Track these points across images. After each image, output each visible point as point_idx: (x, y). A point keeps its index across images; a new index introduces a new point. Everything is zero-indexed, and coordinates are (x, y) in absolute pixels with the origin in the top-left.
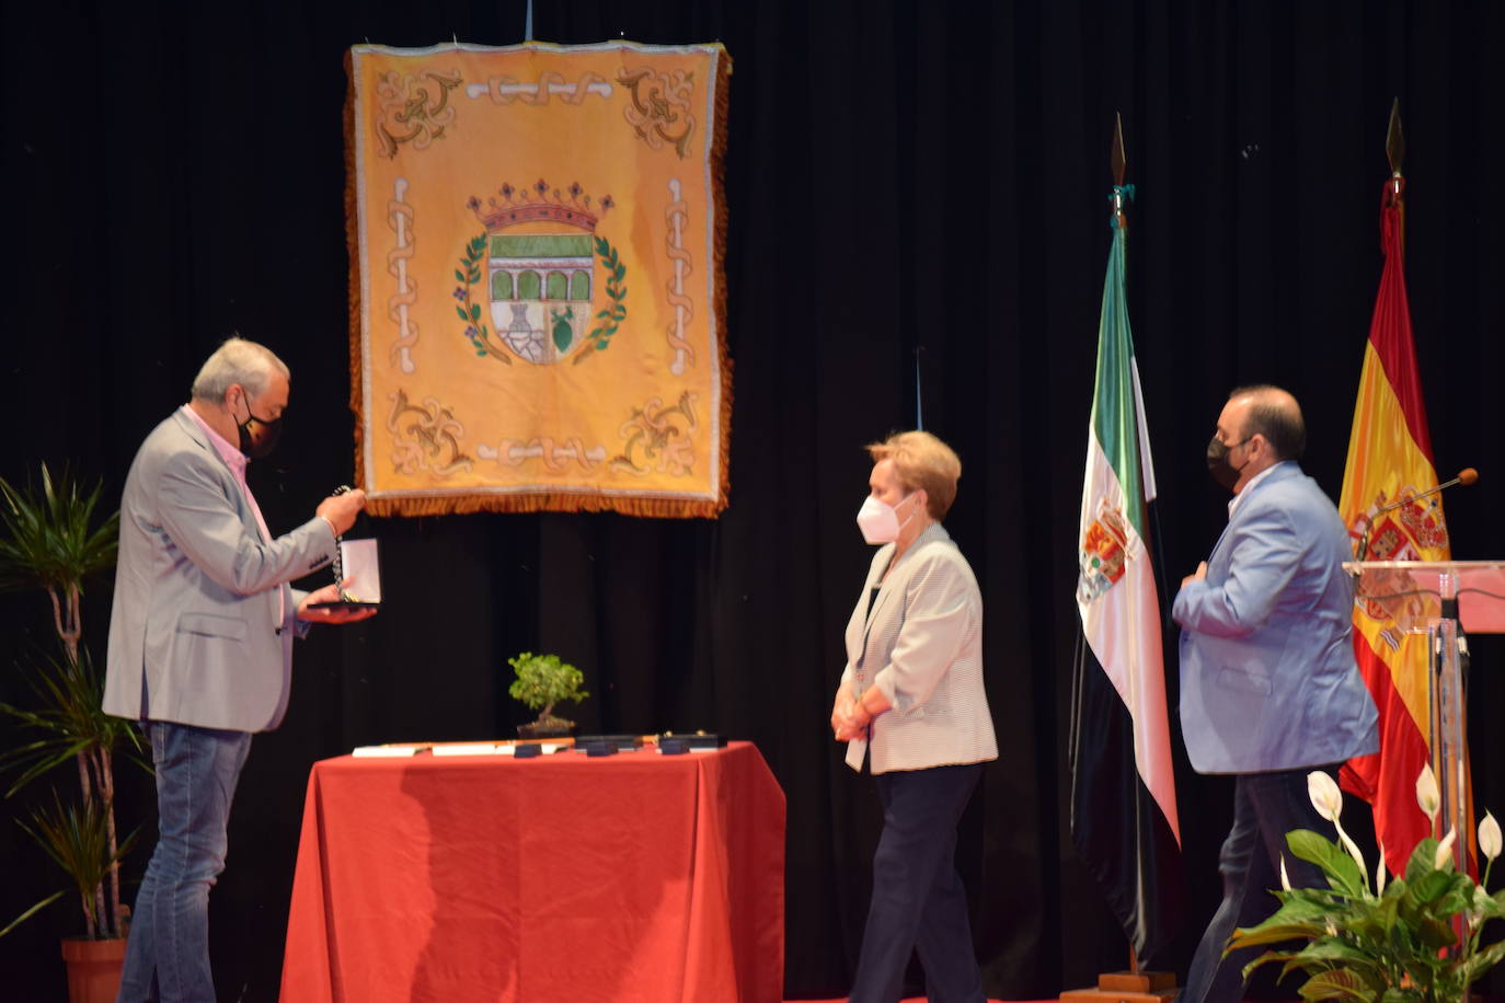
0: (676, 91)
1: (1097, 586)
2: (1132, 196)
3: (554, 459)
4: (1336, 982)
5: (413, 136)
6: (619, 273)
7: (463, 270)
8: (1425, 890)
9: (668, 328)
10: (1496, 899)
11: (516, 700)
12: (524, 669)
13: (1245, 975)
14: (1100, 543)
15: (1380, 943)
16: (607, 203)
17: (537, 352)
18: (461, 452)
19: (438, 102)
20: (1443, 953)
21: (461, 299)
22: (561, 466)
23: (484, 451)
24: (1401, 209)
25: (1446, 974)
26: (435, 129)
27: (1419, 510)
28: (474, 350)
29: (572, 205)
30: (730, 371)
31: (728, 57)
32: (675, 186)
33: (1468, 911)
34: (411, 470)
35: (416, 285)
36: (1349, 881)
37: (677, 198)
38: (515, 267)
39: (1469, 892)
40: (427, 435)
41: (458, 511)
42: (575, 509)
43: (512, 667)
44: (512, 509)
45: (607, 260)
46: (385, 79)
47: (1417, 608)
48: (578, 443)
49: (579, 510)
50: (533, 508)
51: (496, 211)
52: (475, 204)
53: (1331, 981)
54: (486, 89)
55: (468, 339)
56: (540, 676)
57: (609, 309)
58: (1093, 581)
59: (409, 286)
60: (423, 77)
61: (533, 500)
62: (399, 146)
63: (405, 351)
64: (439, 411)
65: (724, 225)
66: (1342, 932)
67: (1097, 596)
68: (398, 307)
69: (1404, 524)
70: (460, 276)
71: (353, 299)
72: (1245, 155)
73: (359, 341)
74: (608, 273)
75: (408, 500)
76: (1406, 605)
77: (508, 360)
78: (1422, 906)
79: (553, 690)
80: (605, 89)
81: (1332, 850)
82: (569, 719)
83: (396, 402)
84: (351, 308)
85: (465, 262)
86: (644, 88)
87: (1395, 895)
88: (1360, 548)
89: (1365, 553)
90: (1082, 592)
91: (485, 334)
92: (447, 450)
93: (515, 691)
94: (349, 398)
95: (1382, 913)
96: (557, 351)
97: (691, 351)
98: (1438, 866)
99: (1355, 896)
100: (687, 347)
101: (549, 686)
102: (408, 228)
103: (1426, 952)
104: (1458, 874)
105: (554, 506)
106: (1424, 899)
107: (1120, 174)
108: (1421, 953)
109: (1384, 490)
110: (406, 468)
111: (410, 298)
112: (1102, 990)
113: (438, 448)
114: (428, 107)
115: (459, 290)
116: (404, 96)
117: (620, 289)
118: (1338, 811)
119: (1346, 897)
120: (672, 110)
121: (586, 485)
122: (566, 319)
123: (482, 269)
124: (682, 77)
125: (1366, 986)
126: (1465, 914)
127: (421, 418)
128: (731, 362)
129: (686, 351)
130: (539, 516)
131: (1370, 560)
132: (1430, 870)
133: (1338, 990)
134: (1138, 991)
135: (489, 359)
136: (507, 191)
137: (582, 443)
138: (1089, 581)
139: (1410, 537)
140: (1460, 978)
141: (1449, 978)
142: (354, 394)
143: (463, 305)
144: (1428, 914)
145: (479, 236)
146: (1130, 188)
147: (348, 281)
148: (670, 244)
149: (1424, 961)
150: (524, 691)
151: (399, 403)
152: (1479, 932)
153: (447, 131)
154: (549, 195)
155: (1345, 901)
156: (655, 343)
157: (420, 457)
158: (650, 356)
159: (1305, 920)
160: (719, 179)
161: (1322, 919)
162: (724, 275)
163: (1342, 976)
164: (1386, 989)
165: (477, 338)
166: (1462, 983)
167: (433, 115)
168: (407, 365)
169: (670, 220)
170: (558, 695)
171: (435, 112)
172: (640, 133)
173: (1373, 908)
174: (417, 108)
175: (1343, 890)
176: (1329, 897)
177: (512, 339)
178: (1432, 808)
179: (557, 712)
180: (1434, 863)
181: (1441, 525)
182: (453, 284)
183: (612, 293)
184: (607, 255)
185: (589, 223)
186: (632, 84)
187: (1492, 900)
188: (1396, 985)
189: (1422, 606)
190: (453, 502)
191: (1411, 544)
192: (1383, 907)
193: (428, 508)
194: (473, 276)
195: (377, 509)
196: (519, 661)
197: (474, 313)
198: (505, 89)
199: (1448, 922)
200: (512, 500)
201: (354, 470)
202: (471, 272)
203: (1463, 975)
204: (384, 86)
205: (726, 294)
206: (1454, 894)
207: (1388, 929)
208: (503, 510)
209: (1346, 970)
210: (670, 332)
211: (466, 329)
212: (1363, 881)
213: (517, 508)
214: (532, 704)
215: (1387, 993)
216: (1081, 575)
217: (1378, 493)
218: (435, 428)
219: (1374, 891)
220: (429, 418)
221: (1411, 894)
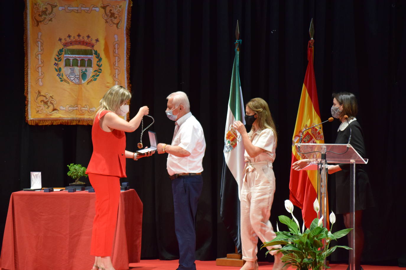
0: (117, 10)
1: (229, 149)
2: (241, 43)
3: (81, 110)
4: (291, 257)
5: (43, 20)
6: (100, 60)
7: (57, 57)
8: (315, 232)
9: (113, 76)
10: (334, 235)
11: (69, 176)
12: (71, 168)
13: (266, 254)
14: (230, 137)
15: (303, 246)
16: (97, 40)
17: (77, 81)
18: (55, 108)
19: (50, 12)
20: (319, 249)
21: (56, 66)
22: (83, 113)
23: (62, 108)
24: (313, 48)
25: (320, 255)
26: (50, 19)
27: (316, 130)
28: (59, 80)
29: (87, 41)
30: (130, 87)
31: (131, 2)
32: (116, 36)
33: (326, 238)
34: (41, 113)
35: (44, 61)
36: (295, 229)
37: (116, 40)
38: (71, 57)
39: (327, 233)
40: (46, 103)
41: (54, 124)
42: (86, 124)
43: (68, 167)
44: (69, 124)
45: (97, 56)
46: (36, 4)
47: (315, 156)
48: (88, 106)
49: (88, 124)
50: (75, 124)
51: (66, 42)
52: (60, 40)
53: (289, 256)
54: (64, 8)
55: (58, 77)
56: (76, 170)
57: (97, 70)
58: (228, 147)
59: (41, 62)
60: (46, 4)
61: (75, 122)
62: (40, 23)
63: (40, 80)
64: (49, 97)
65: (129, 48)
66: (292, 243)
67: (229, 151)
68: (38, 67)
69: (312, 134)
70: (56, 60)
71: (26, 65)
72: (272, 32)
73: (27, 77)
74: (97, 60)
75: (40, 121)
76: (312, 155)
77: (69, 83)
78: (314, 237)
79: (79, 174)
80: (97, 9)
81: (291, 221)
82: (84, 182)
83: (38, 93)
84: (25, 67)
85: (57, 55)
86: (108, 9)
87: (307, 233)
88: (300, 140)
89: (301, 141)
90: (225, 150)
91: (63, 76)
92: (51, 107)
93: (69, 174)
94: (24, 92)
95: (303, 238)
96: (83, 81)
97: (119, 82)
98: (318, 226)
99: (296, 234)
100: (119, 81)
101: (78, 173)
102: (42, 46)
103: (315, 249)
104: (324, 228)
105: (80, 123)
106: (314, 234)
107: (237, 36)
108: (313, 249)
109: (307, 124)
110: (40, 112)
111: (42, 65)
112: (227, 258)
113: (49, 107)
114: (47, 12)
115: (55, 63)
116: (41, 9)
117: (100, 65)
118: (292, 211)
119: (294, 234)
120: (115, 16)
121: (90, 118)
122: (85, 72)
123: (62, 58)
124: (118, 6)
125: (299, 258)
126: (325, 238)
127: (44, 98)
128: (131, 85)
129: (118, 82)
130: (77, 126)
131: (303, 143)
132: (316, 227)
133: (291, 259)
134: (237, 258)
135: (63, 82)
136: (69, 36)
137: (89, 106)
138: (227, 147)
139: (314, 137)
140: (324, 256)
141: (320, 256)
142: (25, 91)
143: (56, 67)
144: (315, 239)
145: (61, 48)
146: (241, 40)
147: (24, 60)
148: (114, 52)
149: (314, 251)
150: (72, 174)
151: (38, 94)
152: (329, 244)
153: (53, 19)
154: (81, 38)
155: (294, 235)
156: (110, 79)
157: (44, 109)
158: (108, 83)
159: (282, 240)
160: (128, 35)
161: (287, 240)
162: (129, 61)
163: (292, 255)
164: (304, 259)
165: (60, 77)
166: (324, 257)
167: (49, 15)
168: (41, 84)
169: (114, 46)
170: (81, 175)
171: (50, 14)
172: (107, 22)
173: (301, 236)
174: (44, 12)
175: (293, 232)
176: (289, 233)
177: (70, 77)
178: (317, 210)
179: (80, 180)
180: (317, 225)
181: (322, 134)
182: (53, 61)
183: (98, 66)
184: (97, 55)
185: (92, 46)
186: (104, 8)
187: (332, 235)
188: (307, 257)
189: (316, 156)
190: (53, 121)
191: (314, 139)
192: (303, 236)
193: (46, 123)
194: (60, 60)
195: (31, 123)
196: (70, 166)
197: (60, 70)
198: (69, 8)
199: (321, 241)
200: (69, 121)
201: (25, 112)
202: (59, 58)
203: (324, 255)
204: (35, 6)
205: (129, 66)
206: (323, 233)
207: (305, 242)
208: (67, 124)
209: (293, 253)
210: (114, 77)
211: (57, 74)
212: (298, 229)
213: (70, 124)
214: (73, 177)
215: (304, 260)
216: (225, 146)
217: (305, 125)
218: (48, 101)
219: (301, 232)
220: (47, 99)
221: (311, 233)
